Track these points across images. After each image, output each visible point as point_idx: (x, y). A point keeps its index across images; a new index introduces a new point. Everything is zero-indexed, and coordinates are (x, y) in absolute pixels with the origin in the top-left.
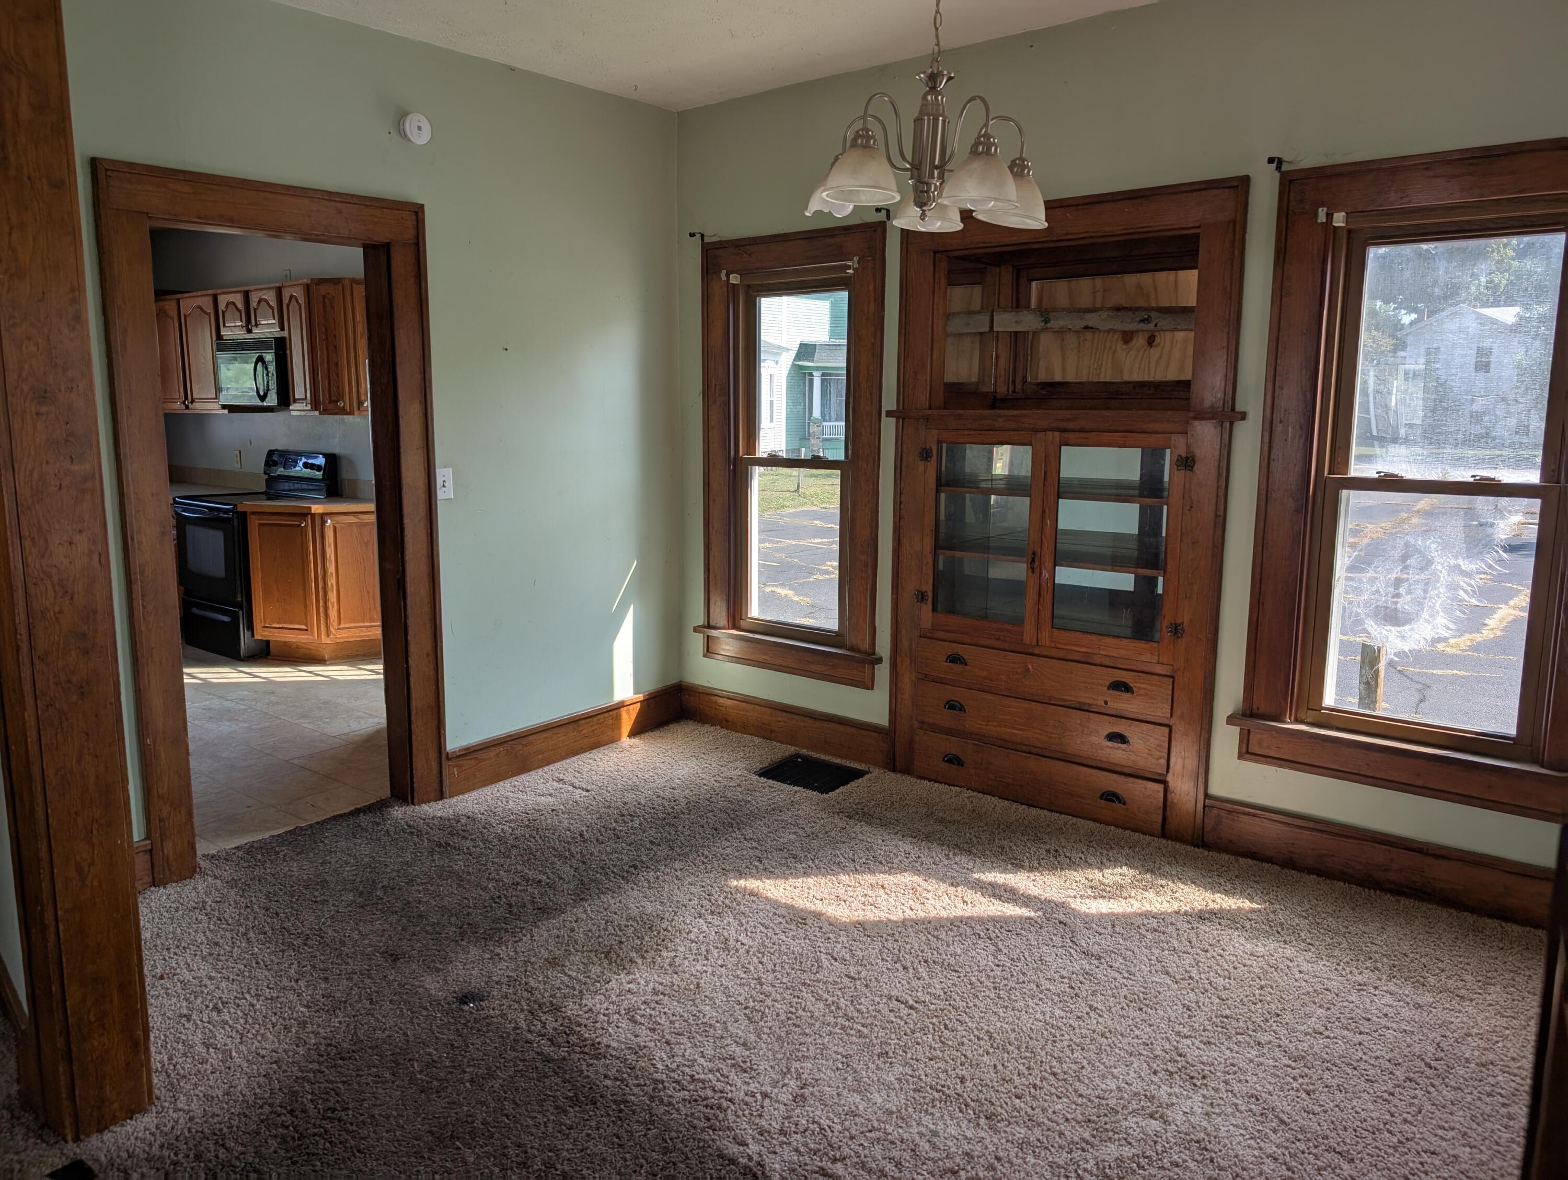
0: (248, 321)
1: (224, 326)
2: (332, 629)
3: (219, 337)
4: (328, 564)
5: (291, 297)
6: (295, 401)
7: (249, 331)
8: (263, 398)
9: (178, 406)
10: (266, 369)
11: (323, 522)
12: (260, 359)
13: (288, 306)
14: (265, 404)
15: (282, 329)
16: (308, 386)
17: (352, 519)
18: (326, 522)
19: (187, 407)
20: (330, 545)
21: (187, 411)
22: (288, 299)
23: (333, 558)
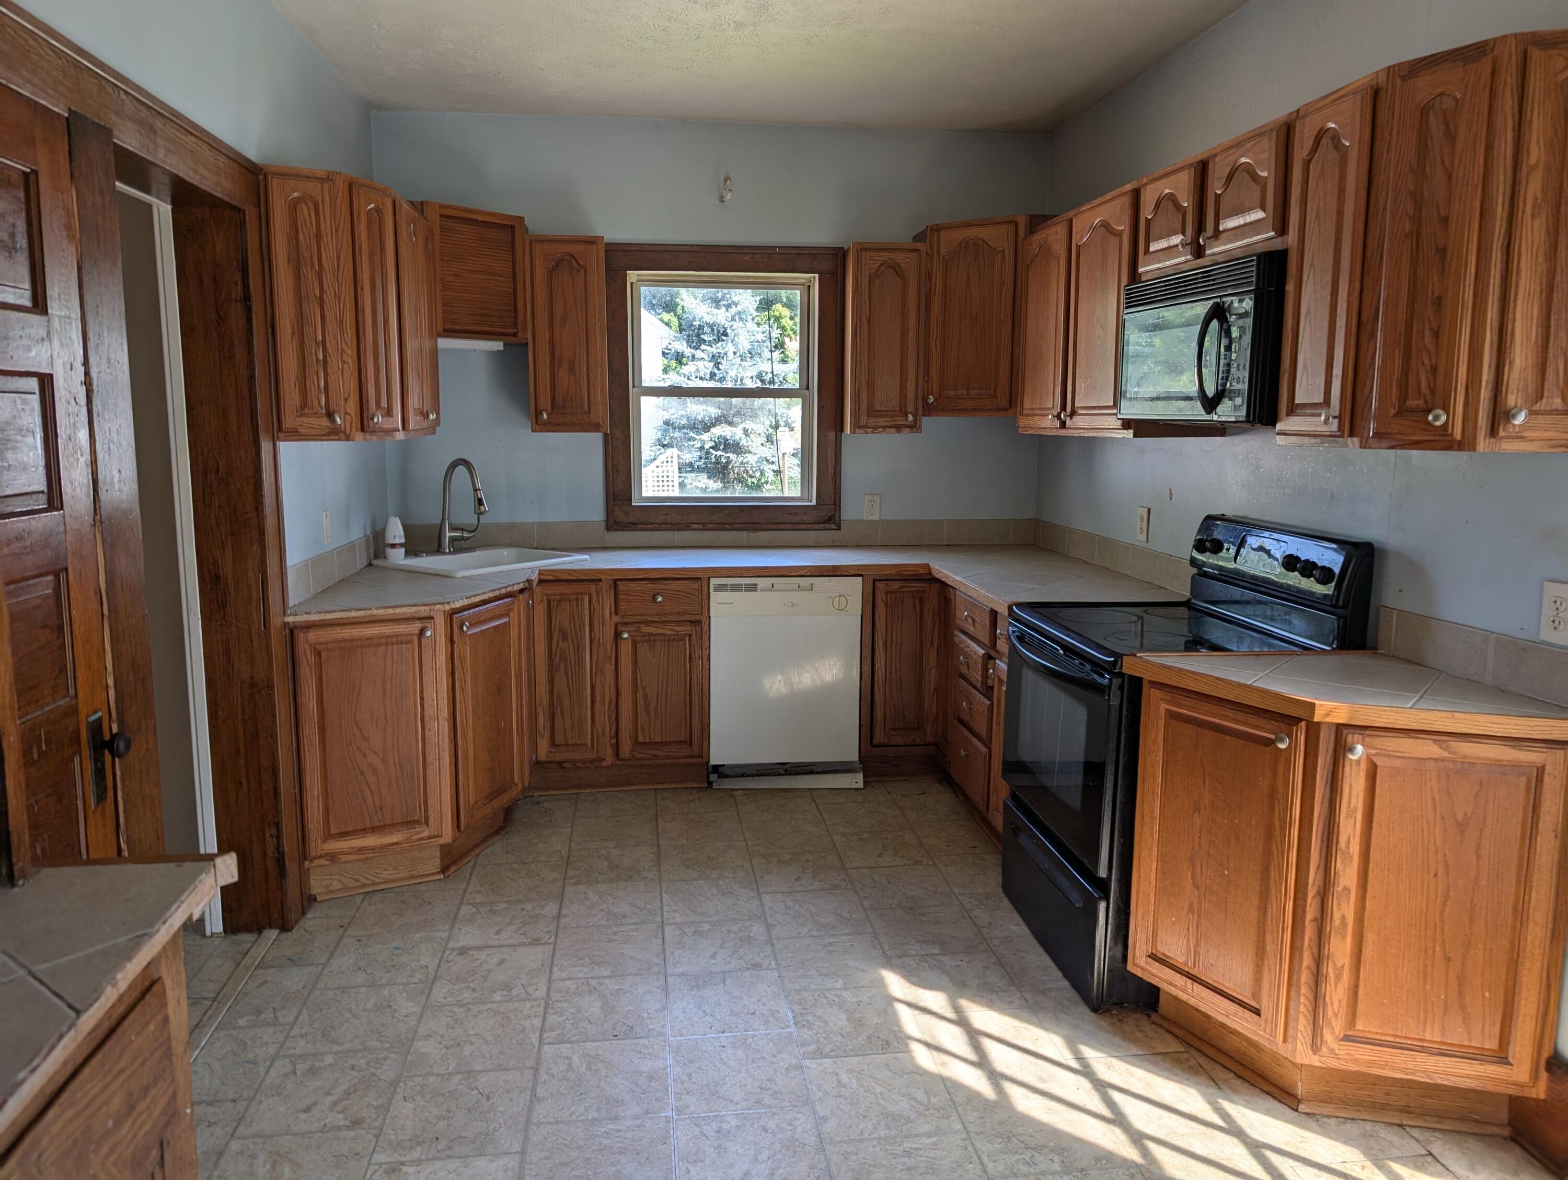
0: (1200, 228)
1: (1147, 251)
2: (1327, 1036)
3: (1134, 276)
4: (1339, 864)
5: (1321, 134)
6: (1293, 409)
7: (1199, 252)
8: (1210, 404)
9: (1048, 423)
10: (1228, 333)
11: (1341, 749)
12: (1219, 313)
13: (1307, 164)
14: (1215, 418)
15: (1282, 229)
16: (1337, 371)
17: (1427, 748)
18: (1351, 750)
19: (1063, 425)
20: (1351, 814)
21: (1063, 433)
22: (1309, 144)
23: (1355, 848)
